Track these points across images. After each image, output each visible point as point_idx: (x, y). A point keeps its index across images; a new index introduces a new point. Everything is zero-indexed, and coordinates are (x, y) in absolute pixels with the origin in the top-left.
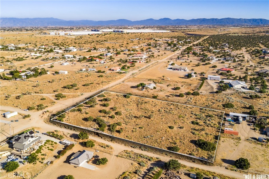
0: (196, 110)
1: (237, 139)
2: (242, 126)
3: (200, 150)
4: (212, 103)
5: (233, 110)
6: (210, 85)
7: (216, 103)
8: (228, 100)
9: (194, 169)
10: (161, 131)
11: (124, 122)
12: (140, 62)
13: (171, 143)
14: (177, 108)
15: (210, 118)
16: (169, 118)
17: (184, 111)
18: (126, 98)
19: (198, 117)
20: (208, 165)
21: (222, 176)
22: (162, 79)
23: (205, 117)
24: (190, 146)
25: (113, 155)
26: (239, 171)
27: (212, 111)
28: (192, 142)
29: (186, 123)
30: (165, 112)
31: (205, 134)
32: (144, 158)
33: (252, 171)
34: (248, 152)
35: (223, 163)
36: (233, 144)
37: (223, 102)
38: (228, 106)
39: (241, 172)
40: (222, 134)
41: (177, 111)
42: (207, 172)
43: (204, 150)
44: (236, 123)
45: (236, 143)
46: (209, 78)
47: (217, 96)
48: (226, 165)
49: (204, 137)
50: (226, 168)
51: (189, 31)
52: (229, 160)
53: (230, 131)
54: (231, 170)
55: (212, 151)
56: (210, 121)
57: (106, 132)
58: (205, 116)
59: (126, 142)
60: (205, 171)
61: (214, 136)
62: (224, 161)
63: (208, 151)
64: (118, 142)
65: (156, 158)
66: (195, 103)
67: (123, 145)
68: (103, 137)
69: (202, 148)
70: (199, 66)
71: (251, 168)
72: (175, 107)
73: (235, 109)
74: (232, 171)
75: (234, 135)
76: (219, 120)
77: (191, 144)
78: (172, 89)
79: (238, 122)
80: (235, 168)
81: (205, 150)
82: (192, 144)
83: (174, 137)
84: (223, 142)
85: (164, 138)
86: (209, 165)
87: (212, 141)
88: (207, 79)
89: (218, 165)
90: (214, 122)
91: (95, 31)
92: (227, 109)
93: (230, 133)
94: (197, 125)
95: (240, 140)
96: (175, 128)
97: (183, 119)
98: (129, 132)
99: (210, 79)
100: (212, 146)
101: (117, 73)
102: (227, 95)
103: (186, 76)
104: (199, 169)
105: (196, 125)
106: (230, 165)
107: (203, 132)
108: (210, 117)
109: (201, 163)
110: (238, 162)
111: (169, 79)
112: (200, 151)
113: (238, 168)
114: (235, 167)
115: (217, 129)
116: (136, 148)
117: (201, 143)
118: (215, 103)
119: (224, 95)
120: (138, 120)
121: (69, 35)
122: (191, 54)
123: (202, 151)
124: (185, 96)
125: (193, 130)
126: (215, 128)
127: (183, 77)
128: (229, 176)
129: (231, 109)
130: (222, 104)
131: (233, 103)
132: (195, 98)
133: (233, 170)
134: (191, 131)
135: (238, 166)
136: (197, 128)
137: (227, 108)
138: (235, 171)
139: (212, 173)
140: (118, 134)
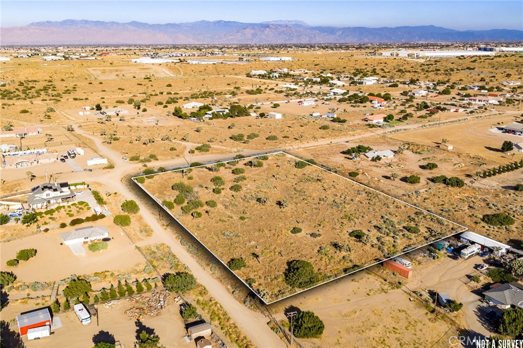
1: (392, 285)
3: (280, 280)
4: (469, 206)
7: (477, 208)
8: (515, 209)
10: (266, 232)
12: (457, 111)
16: (323, 214)
18: (296, 167)
19: (384, 225)
20: (246, 306)
25: (134, 245)
26: (283, 335)
27: (436, 222)
29: (339, 231)
30: (331, 203)
31: (343, 257)
41: (358, 206)
48: (281, 317)
50: (269, 322)
54: (272, 328)
55: (298, 287)
56: (396, 238)
58: (403, 227)
65: (186, 268)
66: (425, 199)
69: (286, 278)
78: (420, 166)
80: (287, 329)
84: (352, 280)
85: (253, 243)
87: (332, 273)
90: (400, 242)
91: (485, 50)
92: (485, 225)
93: (393, 270)
95: (398, 287)
96: (302, 234)
98: (213, 220)
106: (287, 320)
108: (409, 230)
109: (243, 299)
111: (451, 148)
121: (415, 56)
124: (423, 183)
125: (331, 245)
126: (383, 252)
132: (441, 191)
133: (274, 330)
134: (324, 245)
138: (275, 333)
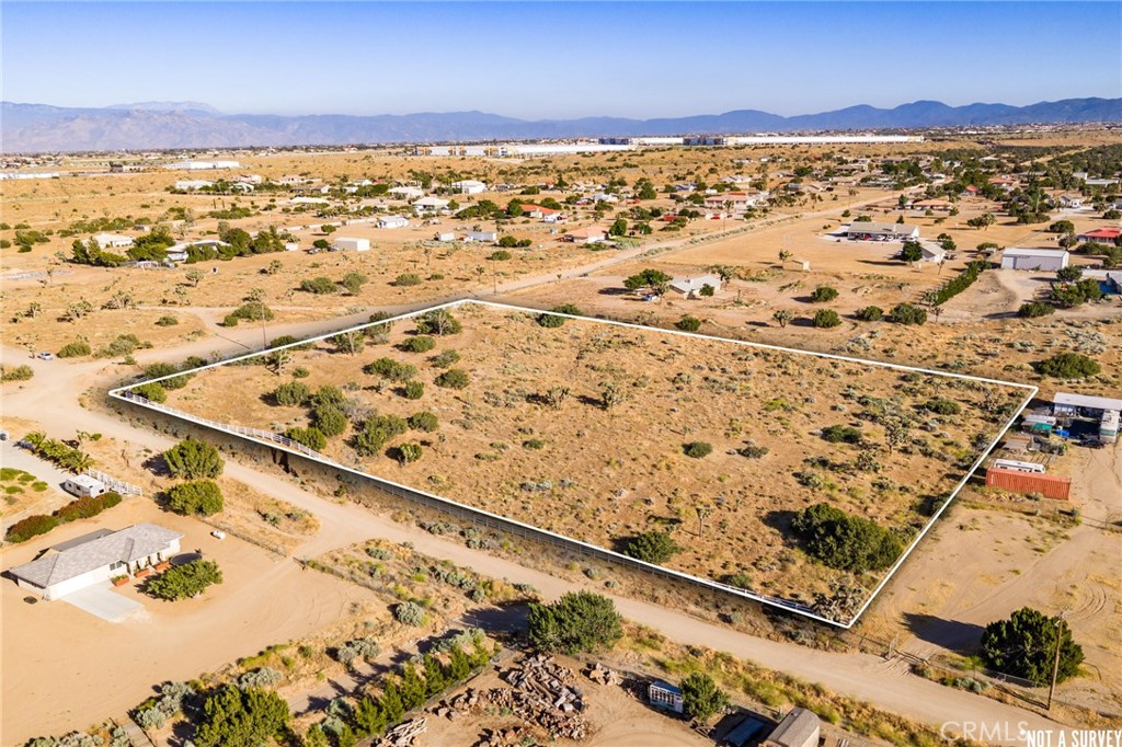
0: (878, 384)
1: (1055, 520)
2: (1112, 457)
3: (800, 562)
4: (979, 354)
5: (1086, 385)
6: (1004, 288)
7: (1001, 355)
8: (1072, 345)
9: (702, 660)
10: (628, 463)
11: (462, 418)
12: (718, 218)
13: (652, 520)
14: (777, 372)
15: (938, 416)
16: (713, 409)
17: (811, 384)
18: (543, 325)
19: (871, 409)
20: (803, 643)
21: (860, 712)
22: (773, 267)
23: (912, 410)
24: (752, 537)
25: (290, 559)
26: (996, 693)
27: (963, 387)
28: (775, 519)
29: (791, 436)
30: (705, 384)
31: (874, 485)
32: (446, 581)
33: (1084, 700)
34: (1098, 589)
35: (913, 636)
36: (1021, 542)
37: (1042, 351)
38: (1059, 370)
39: (1009, 698)
40: (975, 490)
41: (769, 382)
42: (776, 679)
43: (820, 564)
44: (1079, 445)
45: (1043, 540)
46: (1007, 263)
47: (1016, 330)
48: (925, 650)
49: (857, 502)
50: (916, 670)
51: (1012, 138)
52: (955, 624)
53: (1023, 474)
54: (943, 682)
55: (872, 568)
56: (933, 429)
57: (334, 454)
58: (914, 407)
59: (412, 501)
60: (766, 675)
61: (922, 496)
62: (922, 626)
63: (846, 568)
64: (366, 502)
65: (516, 587)
66: (885, 351)
67: (386, 516)
68: (304, 472)
69: (811, 551)
70: (983, 228)
71: (1087, 678)
72: (768, 364)
73: (1099, 384)
74: (949, 688)
75: (1042, 498)
76: (985, 427)
77: (766, 529)
78: (798, 299)
79: (1095, 437)
80: (977, 674)
81: (826, 564)
82: (772, 529)
83: (684, 494)
84: (961, 528)
85: (626, 493)
86: (808, 641)
87: (898, 522)
88: (996, 266)
89: (870, 646)
90: (950, 433)
91: (613, 143)
92: (1056, 380)
93: (1021, 488)
94: (847, 444)
95: (1076, 522)
96: (717, 455)
97: (784, 415)
98: (459, 459)
99: (1014, 268)
100: (875, 544)
101: (581, 247)
102: (1077, 323)
103: (896, 257)
104: (729, 660)
105: (840, 444)
106: (947, 652)
107: (867, 477)
108: (936, 410)
109: (771, 630)
110: (999, 633)
111: (806, 266)
112: (794, 569)
113: (992, 669)
114: (973, 668)
115: (954, 465)
116: (441, 532)
117: (816, 521)
118: (994, 355)
119: (1060, 325)
120: (539, 413)
121: (500, 154)
122: (970, 192)
123: (809, 567)
124: (846, 325)
125: (813, 465)
126: (945, 460)
127: (886, 260)
128: (906, 717)
129: (1074, 380)
130: (1032, 361)
131: (1099, 357)
132: (898, 333)
133: (955, 684)
134: (798, 470)
135: (998, 662)
136: (839, 459)
137: (1056, 376)
138: (964, 691)
139: (801, 687)
140: (390, 464)
